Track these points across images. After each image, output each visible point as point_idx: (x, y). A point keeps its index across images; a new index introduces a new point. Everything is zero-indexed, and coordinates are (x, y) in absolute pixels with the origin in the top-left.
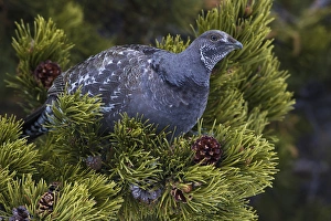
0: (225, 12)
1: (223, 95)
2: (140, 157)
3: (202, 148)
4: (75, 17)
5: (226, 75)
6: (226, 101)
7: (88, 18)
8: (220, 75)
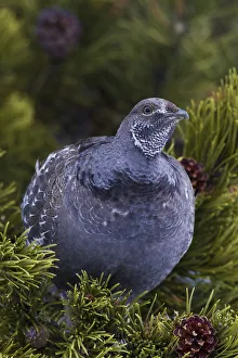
0: (225, 103)
1: (223, 223)
2: (97, 341)
3: (188, 335)
4: (21, 115)
5: (227, 195)
6: (227, 232)
7: (40, 116)
8: (219, 195)
